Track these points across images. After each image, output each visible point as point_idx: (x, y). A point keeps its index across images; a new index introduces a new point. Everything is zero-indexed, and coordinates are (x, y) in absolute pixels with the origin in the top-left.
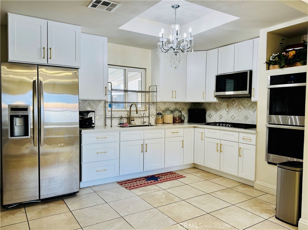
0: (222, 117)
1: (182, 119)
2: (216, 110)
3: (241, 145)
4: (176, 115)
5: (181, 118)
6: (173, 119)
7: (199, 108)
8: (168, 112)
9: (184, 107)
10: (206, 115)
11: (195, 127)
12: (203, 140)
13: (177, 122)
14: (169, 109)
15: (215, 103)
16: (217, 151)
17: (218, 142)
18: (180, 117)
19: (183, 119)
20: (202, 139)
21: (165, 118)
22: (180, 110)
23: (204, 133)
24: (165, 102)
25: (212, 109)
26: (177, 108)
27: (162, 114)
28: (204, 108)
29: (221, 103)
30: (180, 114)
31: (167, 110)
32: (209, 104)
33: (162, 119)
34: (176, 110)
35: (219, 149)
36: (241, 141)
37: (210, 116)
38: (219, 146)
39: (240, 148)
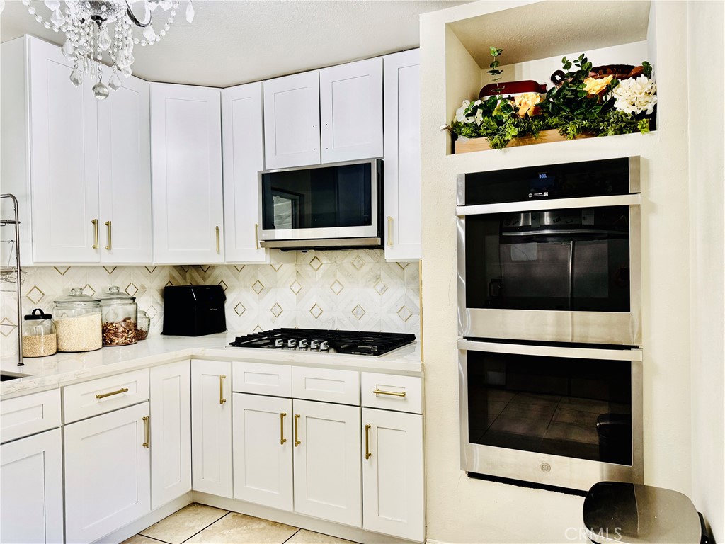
0: (280, 310)
1: (139, 327)
2: (258, 288)
3: (370, 417)
4: (116, 315)
5: (136, 325)
6: (104, 331)
7: (202, 283)
8: (80, 308)
9: (147, 283)
10: (227, 305)
11: (192, 357)
12: (228, 404)
13: (122, 340)
14: (81, 295)
15: (256, 267)
16: (283, 441)
17: (285, 406)
18: (133, 321)
19: (145, 328)
20: (222, 401)
21: (63, 331)
22: (132, 295)
23: (229, 377)
24: (62, 267)
25: (246, 287)
26: (117, 288)
27: (49, 317)
28: (217, 284)
29: (276, 267)
30: (132, 308)
31: (75, 297)
32: (237, 269)
33: (53, 336)
34: (112, 294)
35: (288, 435)
36: (369, 399)
37: (240, 309)
38: (288, 421)
39: (368, 427)
